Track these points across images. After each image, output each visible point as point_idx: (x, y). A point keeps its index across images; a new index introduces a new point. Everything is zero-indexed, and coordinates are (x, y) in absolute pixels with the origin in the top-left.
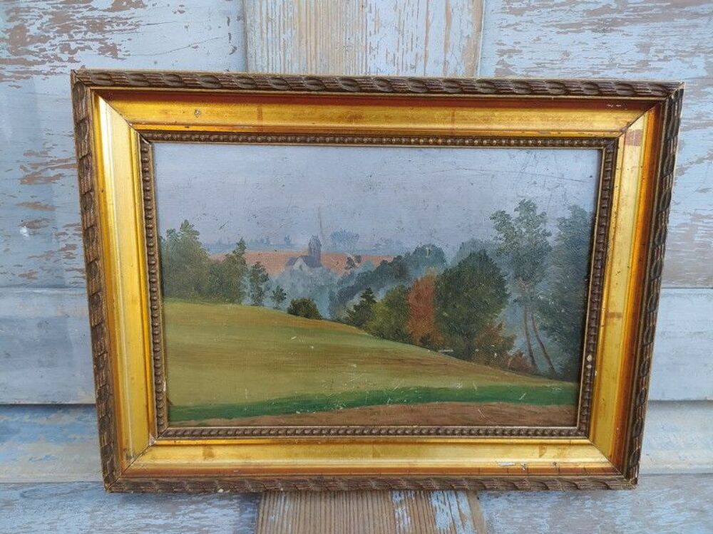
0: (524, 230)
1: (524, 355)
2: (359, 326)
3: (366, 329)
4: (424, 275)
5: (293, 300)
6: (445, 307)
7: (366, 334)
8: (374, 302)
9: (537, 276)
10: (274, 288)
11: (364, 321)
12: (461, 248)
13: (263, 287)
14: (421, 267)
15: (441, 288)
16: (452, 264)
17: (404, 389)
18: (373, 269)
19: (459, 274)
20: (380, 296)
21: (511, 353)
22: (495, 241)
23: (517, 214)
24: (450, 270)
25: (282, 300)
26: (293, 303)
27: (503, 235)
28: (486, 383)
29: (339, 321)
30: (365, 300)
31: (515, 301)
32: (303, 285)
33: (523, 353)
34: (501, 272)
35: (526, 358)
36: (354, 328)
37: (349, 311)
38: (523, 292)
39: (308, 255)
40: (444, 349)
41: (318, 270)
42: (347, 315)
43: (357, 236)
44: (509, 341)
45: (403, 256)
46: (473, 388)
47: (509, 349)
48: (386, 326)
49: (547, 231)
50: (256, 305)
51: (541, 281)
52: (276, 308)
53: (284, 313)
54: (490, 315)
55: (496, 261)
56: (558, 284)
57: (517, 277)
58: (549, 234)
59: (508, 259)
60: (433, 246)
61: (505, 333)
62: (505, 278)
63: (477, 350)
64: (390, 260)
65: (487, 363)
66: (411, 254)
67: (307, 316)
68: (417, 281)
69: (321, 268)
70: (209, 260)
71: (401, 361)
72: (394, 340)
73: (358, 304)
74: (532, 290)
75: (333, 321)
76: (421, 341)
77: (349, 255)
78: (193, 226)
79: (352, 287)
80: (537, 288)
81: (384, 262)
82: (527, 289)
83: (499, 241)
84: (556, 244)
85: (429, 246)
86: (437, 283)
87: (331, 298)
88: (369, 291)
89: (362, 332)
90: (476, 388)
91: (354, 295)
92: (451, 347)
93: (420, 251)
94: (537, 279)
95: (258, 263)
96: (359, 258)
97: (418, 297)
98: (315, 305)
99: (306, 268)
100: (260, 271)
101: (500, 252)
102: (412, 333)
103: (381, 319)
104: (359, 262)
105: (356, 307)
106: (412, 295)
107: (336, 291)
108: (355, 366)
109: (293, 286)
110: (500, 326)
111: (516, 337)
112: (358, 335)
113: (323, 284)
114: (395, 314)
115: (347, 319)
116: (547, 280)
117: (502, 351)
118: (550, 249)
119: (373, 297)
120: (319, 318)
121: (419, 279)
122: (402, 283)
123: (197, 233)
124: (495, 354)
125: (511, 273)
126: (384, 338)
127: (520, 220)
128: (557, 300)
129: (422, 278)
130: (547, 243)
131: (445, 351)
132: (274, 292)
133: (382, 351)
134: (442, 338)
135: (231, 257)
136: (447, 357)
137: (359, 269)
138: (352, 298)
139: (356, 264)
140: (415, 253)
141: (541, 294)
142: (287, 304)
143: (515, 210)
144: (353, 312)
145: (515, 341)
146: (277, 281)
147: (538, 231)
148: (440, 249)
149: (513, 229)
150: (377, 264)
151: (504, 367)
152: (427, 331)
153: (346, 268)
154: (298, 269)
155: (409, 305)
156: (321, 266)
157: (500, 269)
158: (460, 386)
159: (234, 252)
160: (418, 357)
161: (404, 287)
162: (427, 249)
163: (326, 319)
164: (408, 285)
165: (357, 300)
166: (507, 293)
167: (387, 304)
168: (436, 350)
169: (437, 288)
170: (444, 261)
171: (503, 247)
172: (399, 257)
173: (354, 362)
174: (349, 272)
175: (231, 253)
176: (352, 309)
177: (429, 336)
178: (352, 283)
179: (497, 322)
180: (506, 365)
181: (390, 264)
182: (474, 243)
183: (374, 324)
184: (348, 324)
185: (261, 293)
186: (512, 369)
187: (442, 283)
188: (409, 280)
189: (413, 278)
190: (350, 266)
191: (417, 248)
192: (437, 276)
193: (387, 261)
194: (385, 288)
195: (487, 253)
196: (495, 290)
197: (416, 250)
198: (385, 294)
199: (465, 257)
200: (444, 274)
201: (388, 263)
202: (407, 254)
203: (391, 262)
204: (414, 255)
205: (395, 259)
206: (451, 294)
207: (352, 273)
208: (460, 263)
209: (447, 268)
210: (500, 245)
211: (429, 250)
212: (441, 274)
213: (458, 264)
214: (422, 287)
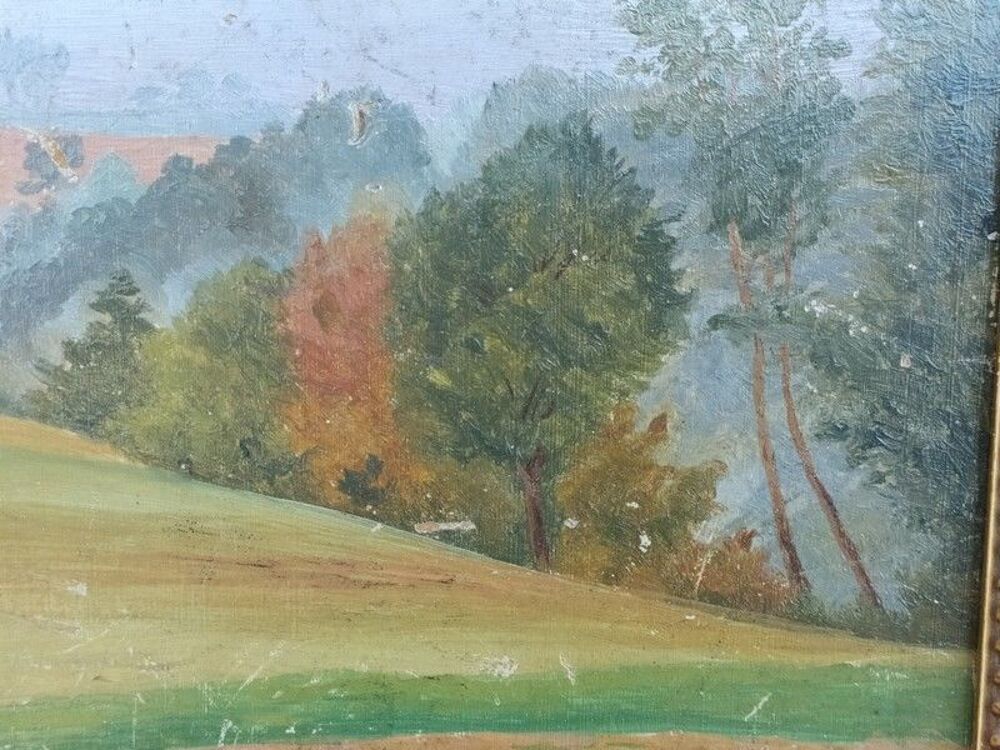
0: (740, 33)
1: (756, 542)
2: (87, 426)
3: (117, 441)
4: (343, 216)
6: (436, 348)
7: (122, 460)
8: (145, 327)
9: (799, 223)
11: (106, 408)
12: (488, 106)
14: (330, 183)
15: (417, 270)
16: (453, 169)
17: (283, 682)
18: (134, 192)
19: (486, 213)
20: (169, 305)
21: (707, 533)
22: (624, 78)
24: (450, 195)
27: (656, 50)
28: (610, 657)
30: (107, 318)
31: (715, 322)
33: (753, 534)
34: (655, 203)
35: (764, 556)
36: (71, 434)
37: (42, 367)
38: (746, 290)
40: (440, 518)
42: (34, 382)
43: (60, 52)
44: (696, 488)
45: (257, 138)
46: (561, 673)
47: (698, 518)
48: (201, 426)
49: (833, 37)
51: (813, 240)
54: (617, 381)
55: (631, 156)
56: (881, 253)
57: (719, 222)
58: (840, 50)
59: (684, 149)
60: (377, 98)
61: (678, 452)
62: (673, 230)
63: (571, 523)
64: (202, 155)
65: (612, 576)
66: (288, 131)
68: (318, 245)
71: (266, 567)
72: (234, 484)
73: (78, 334)
74: (780, 279)
76: (343, 487)
79: (54, 265)
80: (800, 267)
81: (178, 165)
82: (761, 274)
83: (639, 77)
84: (871, 87)
85: (357, 96)
86: (400, 252)
88: (125, 284)
89: (106, 454)
90: (571, 677)
91: (64, 297)
92: (466, 509)
93: (321, 118)
94: (803, 232)
96: (71, 148)
97: (323, 310)
101: (647, 123)
102: (305, 454)
103: (178, 399)
104: (76, 163)
105: (72, 351)
106: (300, 300)
108: (82, 589)
110: (659, 424)
111: (724, 467)
112: (89, 464)
114: (235, 374)
115: (36, 397)
116: (837, 237)
117: (670, 525)
118: (846, 109)
119: (142, 307)
121: (326, 235)
122: (255, 251)
124: (645, 540)
125: (697, 208)
126: (192, 474)
128: (881, 318)
129: (335, 231)
130: (833, 87)
131: (443, 526)
133: (189, 529)
134: (424, 476)
136: (452, 552)
137: (77, 192)
138: (55, 312)
139: (66, 172)
140: (302, 125)
141: (815, 295)
144: (59, 369)
145: (721, 486)
147: (798, 34)
148: (406, 110)
149: (696, 24)
150: (151, 170)
151: (680, 591)
152: (368, 448)
153: (24, 189)
155: (288, 340)
157: (651, 193)
158: (506, 668)
160: (343, 556)
161: (265, 266)
162: (352, 109)
164: (281, 259)
165: (75, 319)
166: (682, 288)
167: (198, 338)
168: (404, 521)
169: (400, 271)
170: (421, 160)
171: (655, 103)
172: (240, 144)
173: (76, 577)
174: (34, 203)
176: (56, 356)
177: (375, 466)
178: (51, 250)
179: (646, 407)
180: (689, 584)
181: (208, 172)
182: (540, 84)
183: (154, 416)
184: (43, 418)
186: (713, 598)
187: (420, 251)
188: (285, 238)
189: (299, 229)
190: (37, 180)
191: (312, 104)
192: (399, 223)
193: (190, 161)
194: (188, 269)
195: (597, 128)
196: (631, 278)
197: (306, 113)
198: (190, 293)
199: (509, 143)
200: (426, 214)
201: (194, 167)
202: (273, 131)
203: (205, 161)
204: (301, 133)
205: (221, 149)
206: (456, 294)
207: (48, 208)
208: (487, 168)
209: (438, 189)
210: (646, 94)
211: (362, 114)
212: (414, 213)
213: (480, 174)
214: (337, 266)
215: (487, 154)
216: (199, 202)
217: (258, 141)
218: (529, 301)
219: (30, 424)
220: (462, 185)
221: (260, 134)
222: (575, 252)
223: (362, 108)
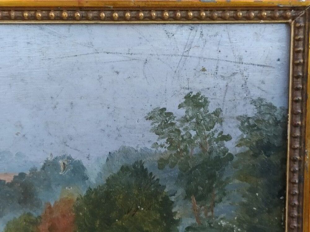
0: (193, 133)
4: (58, 198)
9: (216, 195)
12: (108, 160)
14: (53, 186)
15: (84, 214)
16: (96, 181)
19: (108, 195)
22: (154, 149)
23: (182, 112)
24: (95, 189)
27: (165, 140)
31: (188, 229)
34: (166, 190)
38: (198, 218)
45: (28, 173)
49: (225, 134)
51: (220, 200)
55: (158, 175)
56: (243, 204)
57: (187, 197)
58: (228, 138)
59: (176, 172)
60: (69, 158)
62: (173, 199)
64: (9, 179)
66: (39, 170)
68: (50, 207)
74: (210, 214)
80: (216, 210)
82: (203, 213)
83: (160, 149)
84: (238, 150)
85: (63, 158)
86: (78, 209)
93: (50, 165)
94: (217, 198)
97: (52, 229)
101: (162, 163)
106: (44, 226)
116: (228, 200)
118: (231, 157)
121: (52, 204)
122: (28, 210)
125: (181, 191)
127: (185, 120)
128: (245, 226)
129: (56, 202)
130: (225, 151)
140: (43, 168)
141: (222, 219)
143: (180, 106)
147: (213, 134)
148: (80, 162)
149: (179, 131)
157: (164, 187)
162: (61, 162)
166: (176, 218)
170: (85, 178)
171: (165, 157)
181: (11, 185)
182: (125, 152)
187: (85, 208)
188: (38, 206)
189: (43, 203)
191: (47, 161)
192: (78, 199)
193: (5, 181)
194: (4, 217)
195: (145, 166)
196: (158, 215)
197: (45, 164)
198: (5, 225)
199: (115, 172)
200: (87, 196)
201: (6, 183)
202: (33, 171)
203: (10, 181)
204: (43, 171)
205: (15, 177)
206: (98, 222)
208: (108, 180)
209: (91, 188)
210: (162, 154)
211: (64, 164)
212: (83, 196)
213: (105, 182)
214: (56, 214)
215: (108, 175)
216: (8, 195)
217: (28, 174)
218: (123, 224)
220: (99, 186)
221: (29, 172)
222: (139, 207)
223: (64, 162)
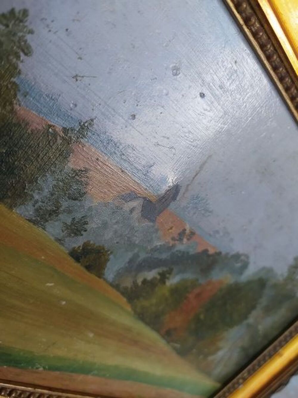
2: (131, 299)
3: (134, 306)
4: (219, 278)
5: (89, 241)
6: (207, 310)
8: (165, 283)
10: (78, 216)
11: (138, 297)
13: (65, 204)
15: (220, 295)
18: (192, 252)
20: (173, 281)
21: (211, 358)
25: (76, 234)
26: (86, 245)
29: (116, 287)
30: (159, 277)
32: (116, 232)
34: (260, 300)
36: (125, 300)
37: (134, 282)
39: (154, 201)
40: (176, 343)
41: (147, 223)
42: (129, 285)
45: (223, 254)
47: (212, 355)
48: (153, 309)
50: (35, 222)
52: (60, 240)
53: (64, 250)
60: (248, 257)
61: (221, 343)
62: (258, 306)
64: (211, 251)
67: (88, 268)
69: (152, 224)
70: (12, 111)
73: (149, 278)
75: (111, 285)
76: (166, 331)
77: (188, 227)
78: (31, 32)
79: (160, 260)
81: (206, 251)
85: (245, 256)
87: (131, 261)
88: (170, 271)
89: (129, 309)
91: (155, 268)
92: (181, 343)
93: (237, 257)
95: (86, 170)
96: (192, 235)
98: (108, 260)
99: (136, 214)
100: (78, 182)
102: (166, 322)
103: (154, 302)
104: (189, 239)
105: (144, 281)
106: (196, 291)
107: (143, 256)
108: (92, 335)
109: (105, 225)
111: (223, 349)
112: (121, 308)
113: (137, 242)
114: (169, 301)
115: (126, 288)
117: (207, 355)
119: (168, 278)
120: (100, 275)
122: (199, 277)
123: (27, 51)
125: (264, 304)
126: (141, 319)
129: (216, 280)
132: (74, 219)
135: (55, 134)
136: (171, 350)
137: (182, 246)
138: (150, 270)
139: (185, 239)
140: (232, 256)
142: (78, 243)
144: (138, 284)
146: (90, 209)
150: (200, 249)
152: (177, 326)
153: (173, 238)
154: (128, 209)
155: (186, 298)
156: (153, 221)
157: (262, 298)
159: (65, 130)
162: (242, 257)
163: (105, 280)
165: (151, 275)
167: (171, 290)
169: (217, 293)
170: (241, 274)
172: (219, 254)
174: (172, 243)
175: (59, 129)
176: (139, 281)
177: (176, 329)
178: (164, 256)
183: (145, 302)
184: (122, 294)
185: (54, 212)
190: (178, 238)
193: (208, 251)
196: (245, 311)
201: (208, 253)
207: (173, 246)
219: (118, 294)
